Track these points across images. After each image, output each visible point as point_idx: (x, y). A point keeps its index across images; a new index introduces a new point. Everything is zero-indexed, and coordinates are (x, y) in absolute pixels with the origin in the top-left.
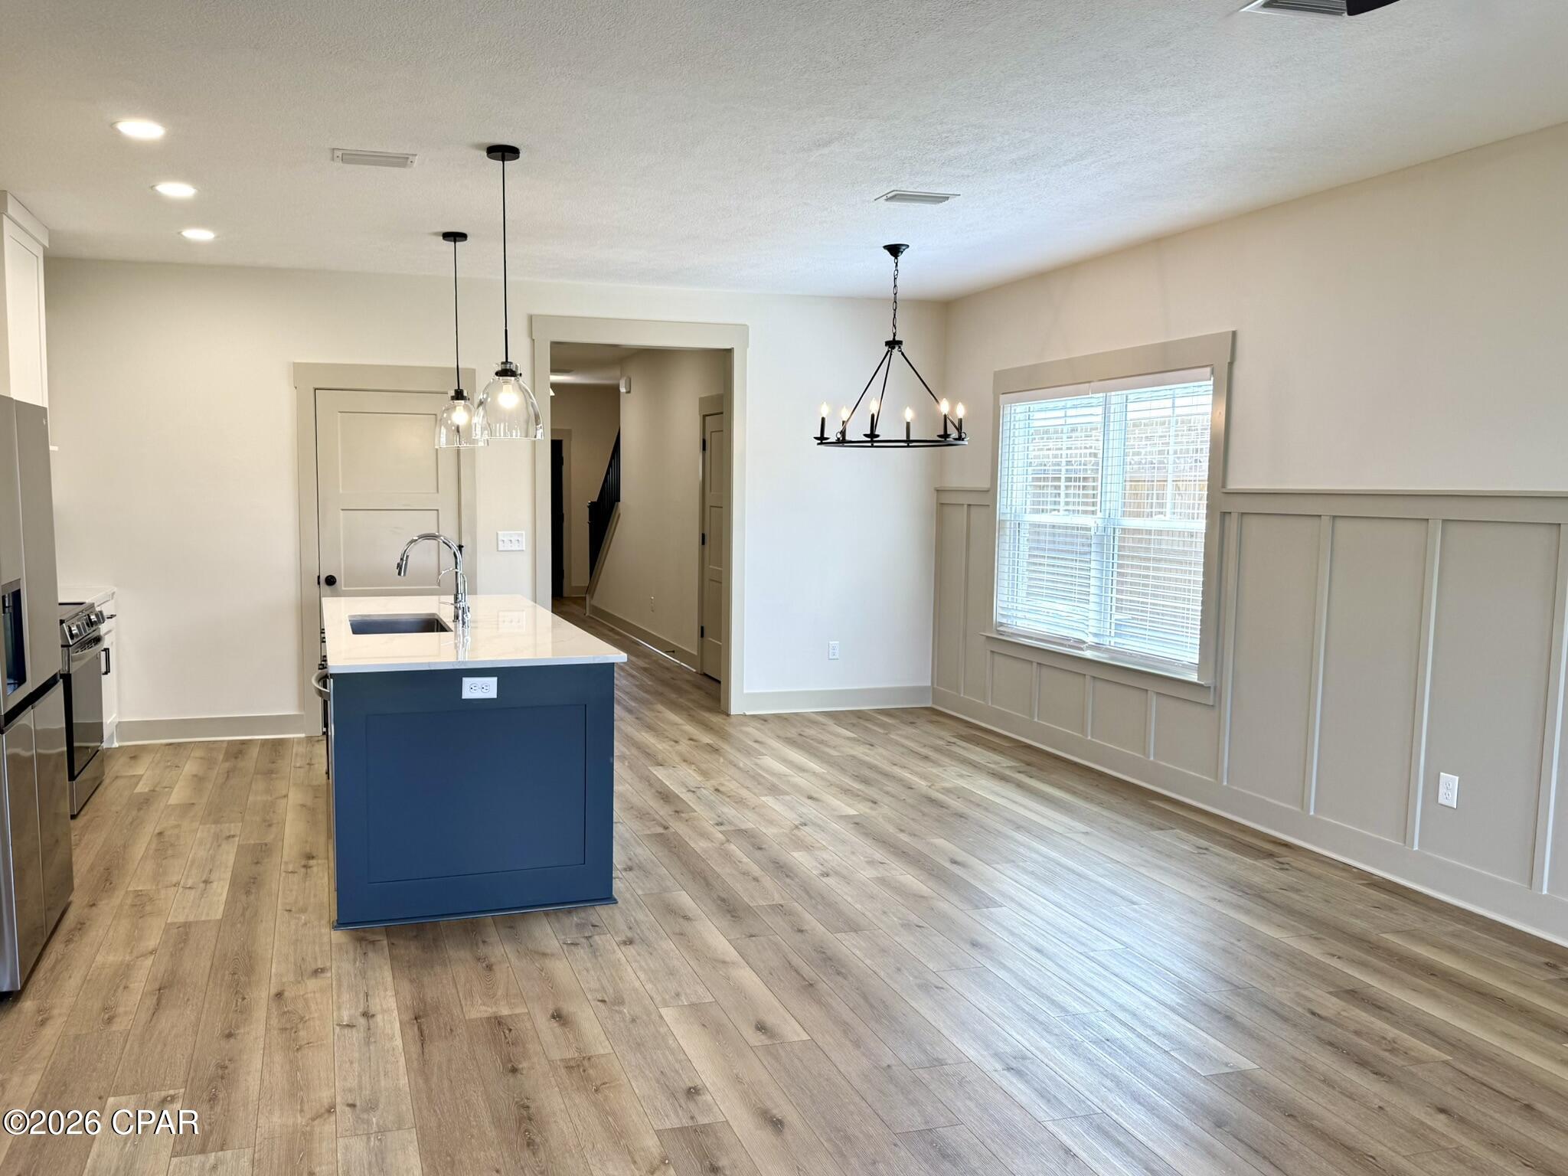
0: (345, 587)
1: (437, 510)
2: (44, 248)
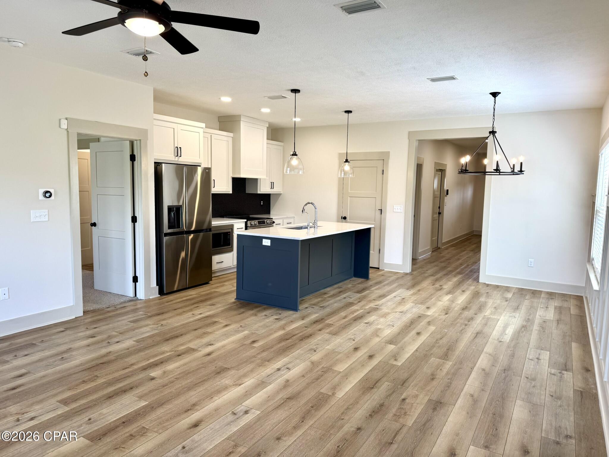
0: (349, 220)
1: (376, 198)
2: (267, 127)
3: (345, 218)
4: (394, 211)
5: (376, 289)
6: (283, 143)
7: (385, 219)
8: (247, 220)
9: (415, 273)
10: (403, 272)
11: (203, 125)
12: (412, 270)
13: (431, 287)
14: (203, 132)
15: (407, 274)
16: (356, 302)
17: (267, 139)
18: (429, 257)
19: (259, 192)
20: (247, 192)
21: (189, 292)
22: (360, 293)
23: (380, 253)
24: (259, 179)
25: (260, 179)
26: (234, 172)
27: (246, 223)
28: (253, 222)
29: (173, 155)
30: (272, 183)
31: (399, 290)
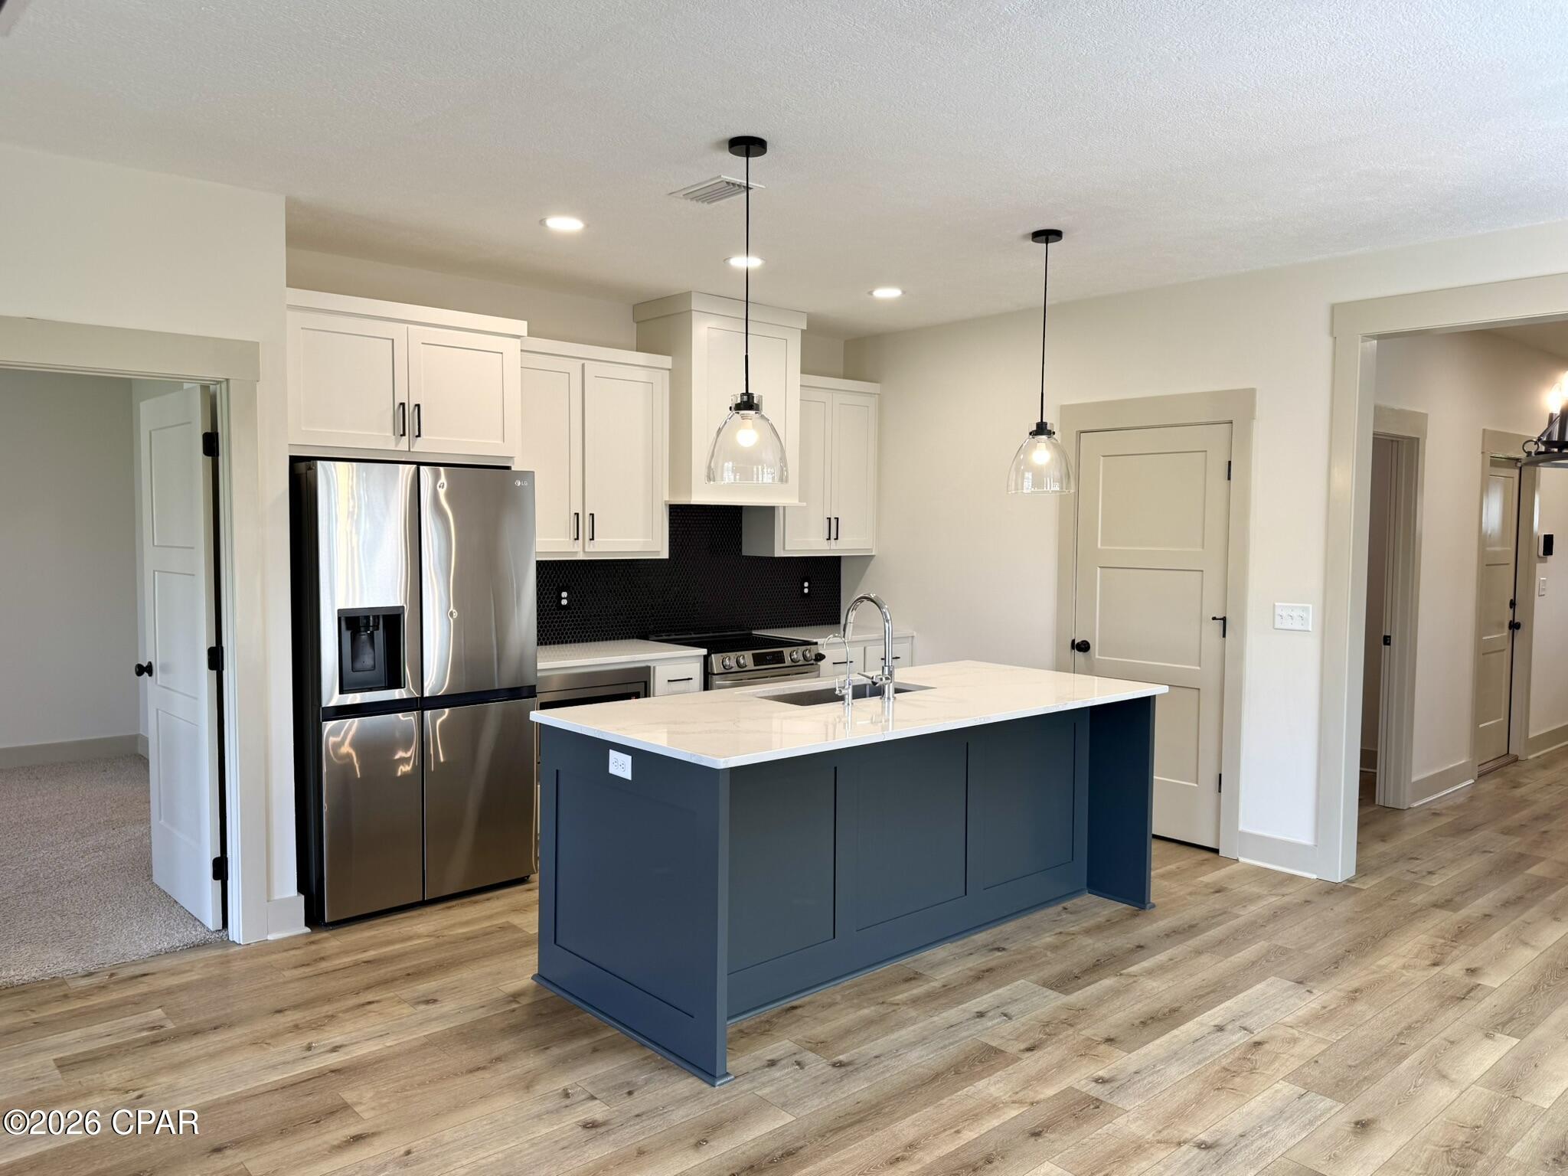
0: (1099, 655)
1: (1202, 571)
2: (803, 331)
3: (1083, 647)
4: (1276, 627)
5: (1150, 973)
6: (878, 385)
7: (1240, 657)
8: (708, 652)
9: (1369, 883)
10: (1314, 877)
11: (521, 327)
12: (1357, 871)
13: (1422, 976)
14: (522, 351)
15: (1331, 890)
16: (1013, 1048)
17: (803, 372)
18: (1461, 800)
19: (779, 553)
20: (747, 551)
21: (416, 921)
22: (1067, 992)
23: (1220, 791)
24: (781, 511)
25: (784, 507)
26: (673, 488)
27: (706, 658)
28: (731, 659)
29: (390, 433)
30: (834, 522)
31: (1258, 986)
